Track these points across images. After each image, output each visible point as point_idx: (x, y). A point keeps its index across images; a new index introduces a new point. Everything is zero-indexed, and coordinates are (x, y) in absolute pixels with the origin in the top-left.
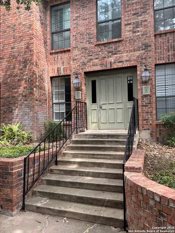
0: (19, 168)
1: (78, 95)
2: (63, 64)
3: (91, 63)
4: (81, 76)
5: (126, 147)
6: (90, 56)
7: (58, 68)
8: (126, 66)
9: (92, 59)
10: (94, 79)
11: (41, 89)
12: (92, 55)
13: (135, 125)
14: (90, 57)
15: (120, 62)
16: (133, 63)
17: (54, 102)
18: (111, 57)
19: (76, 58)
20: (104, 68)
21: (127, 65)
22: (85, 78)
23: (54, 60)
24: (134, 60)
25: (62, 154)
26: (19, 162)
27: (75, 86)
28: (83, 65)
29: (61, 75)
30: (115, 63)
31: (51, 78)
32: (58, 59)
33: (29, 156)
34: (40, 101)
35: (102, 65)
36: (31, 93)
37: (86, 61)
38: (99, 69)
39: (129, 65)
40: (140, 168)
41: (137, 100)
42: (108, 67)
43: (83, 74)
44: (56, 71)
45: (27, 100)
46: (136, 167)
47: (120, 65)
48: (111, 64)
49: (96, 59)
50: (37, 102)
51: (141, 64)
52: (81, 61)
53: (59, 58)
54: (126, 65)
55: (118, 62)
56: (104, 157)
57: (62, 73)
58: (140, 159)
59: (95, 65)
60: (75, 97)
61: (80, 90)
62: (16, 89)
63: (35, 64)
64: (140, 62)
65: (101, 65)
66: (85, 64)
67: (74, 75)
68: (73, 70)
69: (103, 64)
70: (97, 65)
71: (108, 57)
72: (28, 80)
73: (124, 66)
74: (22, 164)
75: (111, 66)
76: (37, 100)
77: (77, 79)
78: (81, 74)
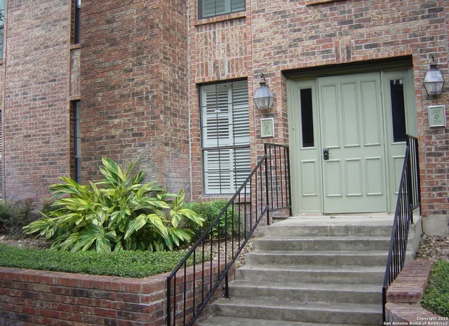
0: (159, 297)
1: (267, 128)
2: (228, 51)
3: (300, 49)
4: (274, 80)
5: (390, 254)
6: (295, 31)
7: (216, 62)
8: (386, 56)
9: (300, 40)
10: (305, 85)
11: (175, 116)
12: (299, 30)
13: (411, 201)
14: (295, 35)
15: (371, 46)
16: (402, 50)
17: (205, 146)
18: (347, 34)
19: (261, 36)
20: (331, 60)
21: (389, 54)
22: (284, 85)
23: (206, 43)
24: (404, 42)
25: (237, 273)
26: (158, 286)
27: (260, 105)
28: (278, 53)
29: (225, 78)
30: (357, 48)
31: (199, 85)
32: (214, 39)
33: (174, 274)
34: (173, 145)
35: (326, 52)
36: (153, 127)
37: (285, 43)
38: (318, 64)
39: (392, 55)
40: (417, 296)
41: (416, 140)
42: (343, 59)
43: (279, 74)
44: (211, 69)
45: (144, 145)
46: (411, 292)
47: (372, 54)
48: (348, 52)
49: (311, 38)
50: (167, 149)
51: (421, 51)
52: (274, 43)
53: (219, 37)
54: (385, 53)
55: (366, 47)
56: (339, 279)
57: (227, 73)
58: (420, 279)
59: (308, 54)
60: (258, 131)
61: (272, 115)
62: (116, 117)
63: (161, 56)
64: (418, 46)
65: (323, 52)
66: (284, 52)
67: (256, 77)
68: (255, 67)
69: (328, 51)
70: (314, 54)
71: (341, 34)
72: (147, 98)
73: (380, 57)
74: (163, 291)
75: (348, 57)
76: (167, 144)
77: (265, 89)
78: (273, 74)
